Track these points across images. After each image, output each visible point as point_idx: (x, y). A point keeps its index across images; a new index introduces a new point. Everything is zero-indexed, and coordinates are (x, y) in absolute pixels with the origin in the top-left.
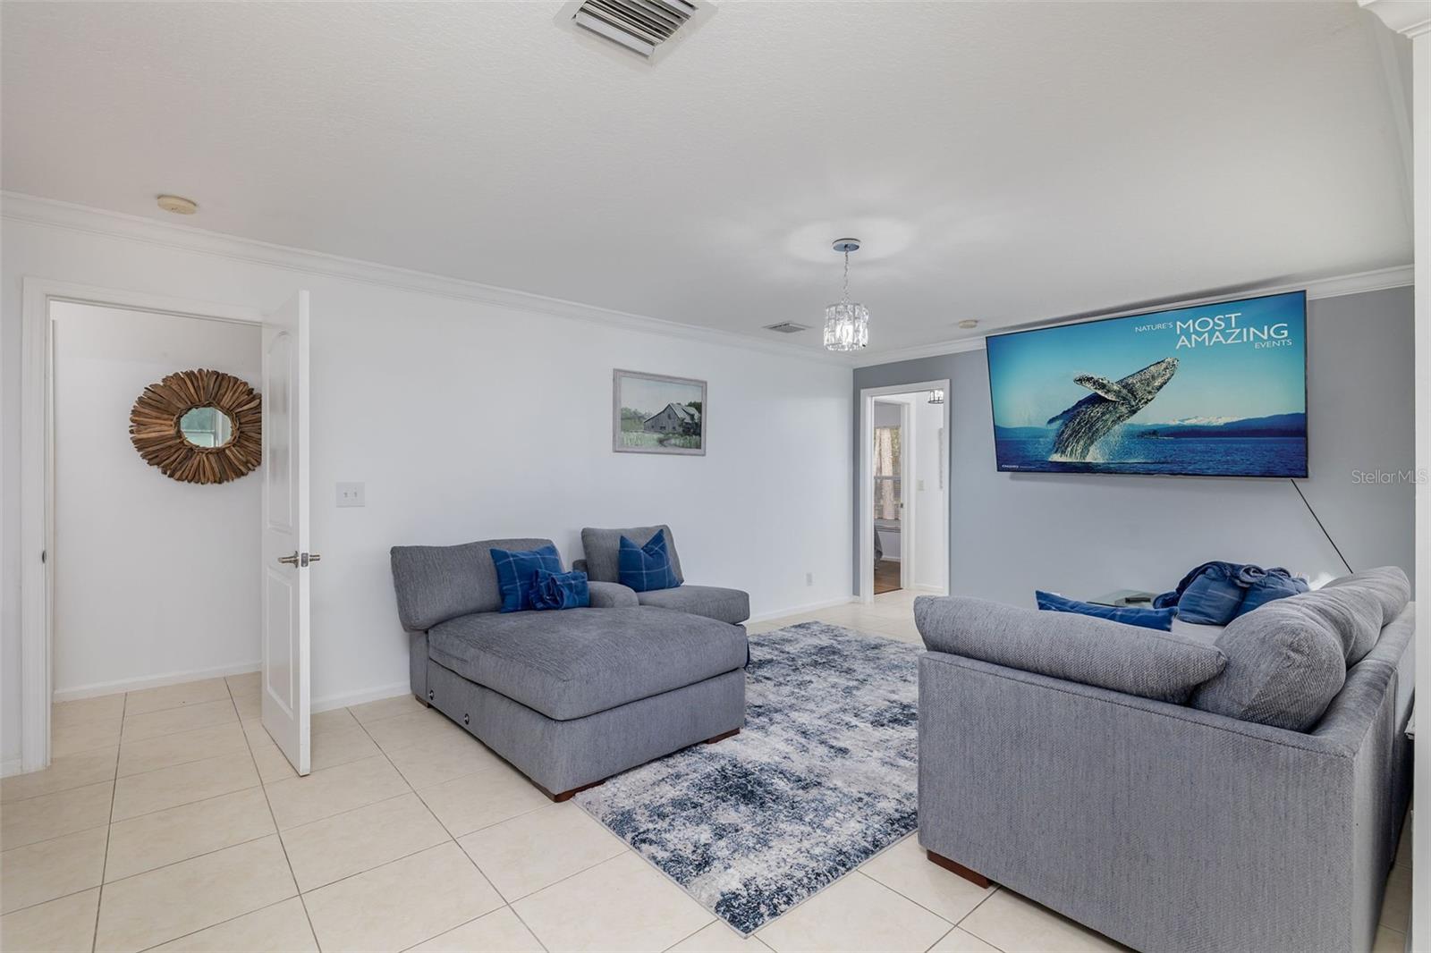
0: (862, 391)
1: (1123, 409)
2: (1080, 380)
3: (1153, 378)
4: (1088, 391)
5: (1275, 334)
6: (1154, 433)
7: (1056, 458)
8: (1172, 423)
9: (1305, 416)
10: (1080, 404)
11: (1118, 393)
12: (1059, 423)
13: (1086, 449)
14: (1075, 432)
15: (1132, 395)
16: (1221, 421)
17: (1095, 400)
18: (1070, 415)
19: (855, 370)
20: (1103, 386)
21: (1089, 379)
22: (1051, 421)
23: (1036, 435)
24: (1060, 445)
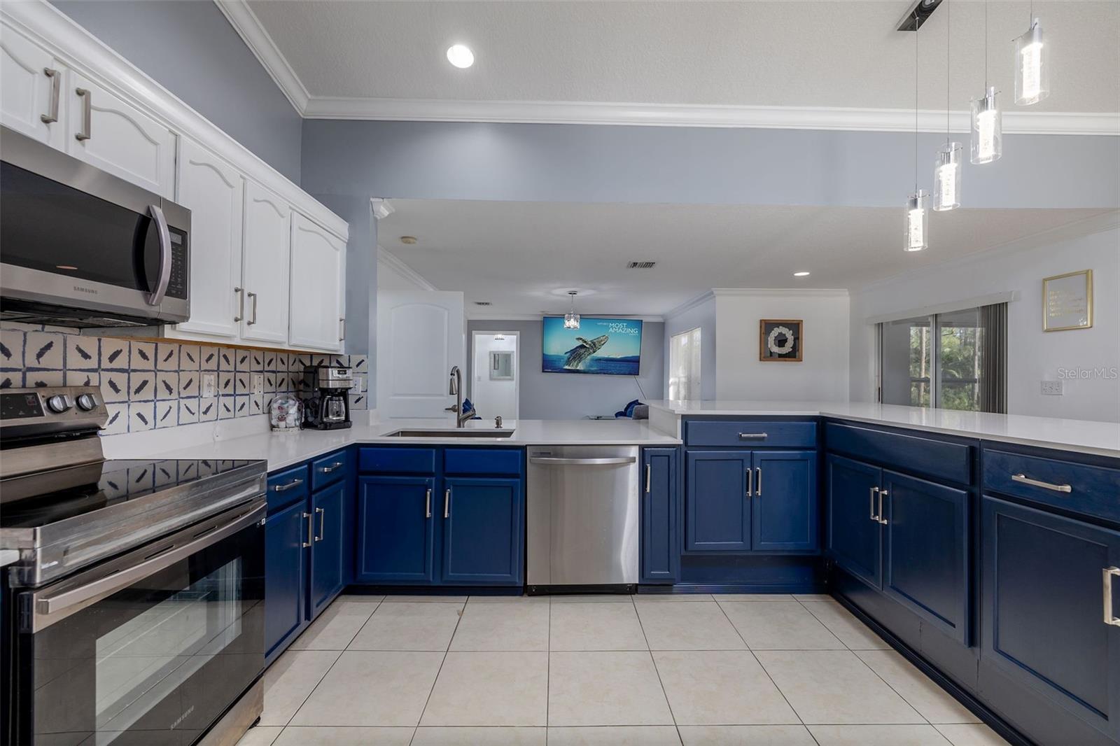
0: (473, 332)
1: (591, 351)
2: (578, 339)
3: (601, 341)
4: (580, 343)
5: (634, 332)
6: (599, 360)
7: (567, 367)
8: (606, 356)
9: (639, 357)
10: (577, 347)
11: (590, 345)
12: (569, 354)
13: (578, 364)
14: (574, 358)
15: (594, 346)
16: (619, 357)
17: (582, 347)
18: (573, 351)
19: (468, 321)
20: (585, 342)
21: (581, 339)
22: (566, 353)
23: (559, 358)
24: (568, 362)
